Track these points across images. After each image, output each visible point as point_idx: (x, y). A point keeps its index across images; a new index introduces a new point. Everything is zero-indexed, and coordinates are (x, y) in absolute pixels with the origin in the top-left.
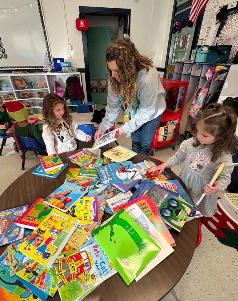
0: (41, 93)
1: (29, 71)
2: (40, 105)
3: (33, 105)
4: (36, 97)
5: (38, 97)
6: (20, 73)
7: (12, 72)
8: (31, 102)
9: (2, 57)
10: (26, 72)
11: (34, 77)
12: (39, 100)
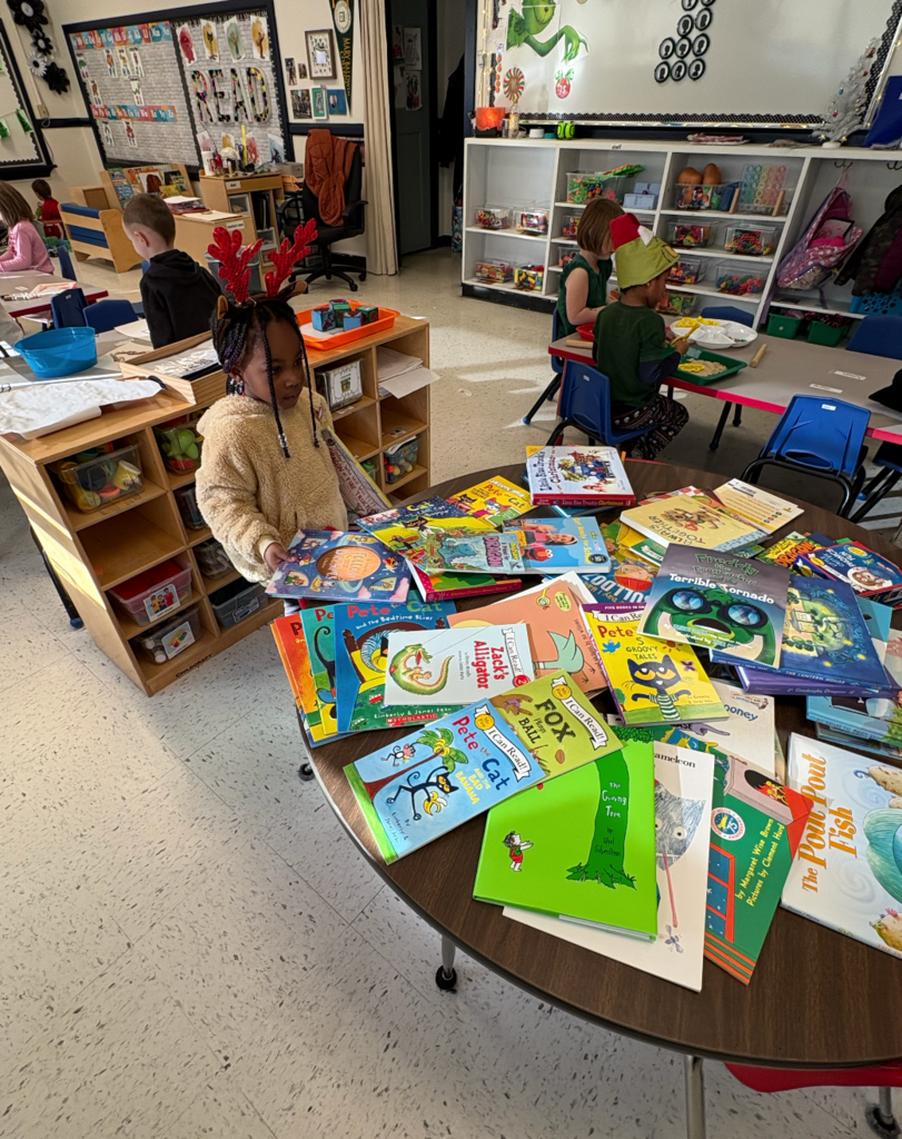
0: (751, 233)
1: (752, 137)
2: (718, 286)
3: (696, 279)
4: (722, 248)
5: (730, 251)
6: (713, 140)
7: (690, 137)
8: (694, 265)
9: (687, 75)
10: (740, 138)
11: (756, 163)
12: (729, 263)
